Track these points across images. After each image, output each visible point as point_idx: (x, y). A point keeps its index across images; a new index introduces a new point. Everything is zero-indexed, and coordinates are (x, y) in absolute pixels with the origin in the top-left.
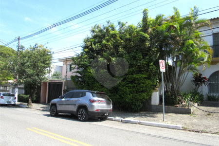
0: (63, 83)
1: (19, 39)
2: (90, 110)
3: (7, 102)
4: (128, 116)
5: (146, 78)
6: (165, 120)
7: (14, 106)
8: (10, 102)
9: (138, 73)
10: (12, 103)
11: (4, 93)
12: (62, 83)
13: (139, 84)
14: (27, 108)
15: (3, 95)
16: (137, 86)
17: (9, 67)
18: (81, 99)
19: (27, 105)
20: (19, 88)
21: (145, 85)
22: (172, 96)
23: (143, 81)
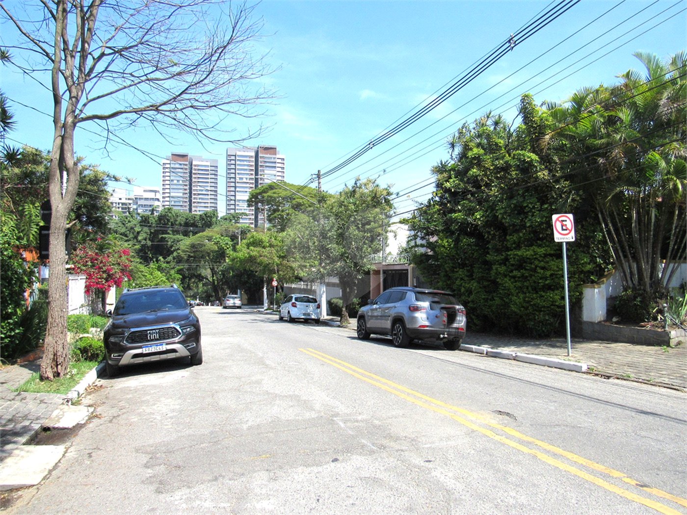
0: (409, 271)
1: (319, 176)
2: (408, 326)
3: (304, 314)
4: (506, 345)
5: (551, 255)
6: (570, 354)
7: (318, 322)
8: (309, 314)
9: (532, 245)
10: (313, 317)
11: (298, 295)
12: (407, 270)
13: (535, 270)
14: (339, 326)
15: (296, 299)
16: (531, 276)
17: (300, 243)
18: (397, 304)
19: (340, 321)
20: (328, 285)
21: (548, 273)
22: (635, 298)
23: (542, 264)
